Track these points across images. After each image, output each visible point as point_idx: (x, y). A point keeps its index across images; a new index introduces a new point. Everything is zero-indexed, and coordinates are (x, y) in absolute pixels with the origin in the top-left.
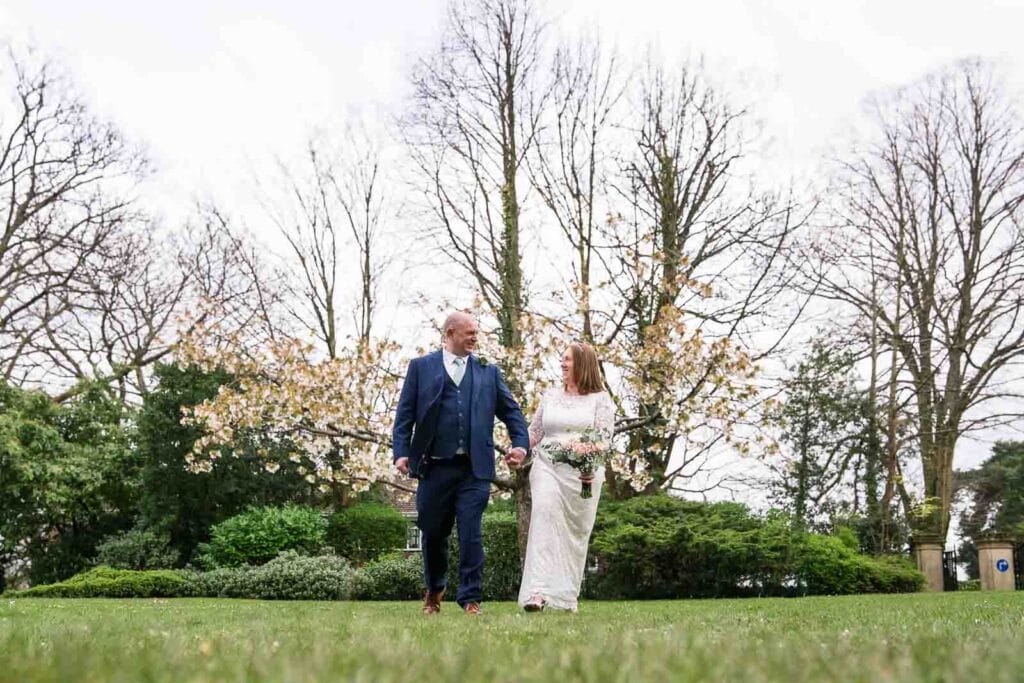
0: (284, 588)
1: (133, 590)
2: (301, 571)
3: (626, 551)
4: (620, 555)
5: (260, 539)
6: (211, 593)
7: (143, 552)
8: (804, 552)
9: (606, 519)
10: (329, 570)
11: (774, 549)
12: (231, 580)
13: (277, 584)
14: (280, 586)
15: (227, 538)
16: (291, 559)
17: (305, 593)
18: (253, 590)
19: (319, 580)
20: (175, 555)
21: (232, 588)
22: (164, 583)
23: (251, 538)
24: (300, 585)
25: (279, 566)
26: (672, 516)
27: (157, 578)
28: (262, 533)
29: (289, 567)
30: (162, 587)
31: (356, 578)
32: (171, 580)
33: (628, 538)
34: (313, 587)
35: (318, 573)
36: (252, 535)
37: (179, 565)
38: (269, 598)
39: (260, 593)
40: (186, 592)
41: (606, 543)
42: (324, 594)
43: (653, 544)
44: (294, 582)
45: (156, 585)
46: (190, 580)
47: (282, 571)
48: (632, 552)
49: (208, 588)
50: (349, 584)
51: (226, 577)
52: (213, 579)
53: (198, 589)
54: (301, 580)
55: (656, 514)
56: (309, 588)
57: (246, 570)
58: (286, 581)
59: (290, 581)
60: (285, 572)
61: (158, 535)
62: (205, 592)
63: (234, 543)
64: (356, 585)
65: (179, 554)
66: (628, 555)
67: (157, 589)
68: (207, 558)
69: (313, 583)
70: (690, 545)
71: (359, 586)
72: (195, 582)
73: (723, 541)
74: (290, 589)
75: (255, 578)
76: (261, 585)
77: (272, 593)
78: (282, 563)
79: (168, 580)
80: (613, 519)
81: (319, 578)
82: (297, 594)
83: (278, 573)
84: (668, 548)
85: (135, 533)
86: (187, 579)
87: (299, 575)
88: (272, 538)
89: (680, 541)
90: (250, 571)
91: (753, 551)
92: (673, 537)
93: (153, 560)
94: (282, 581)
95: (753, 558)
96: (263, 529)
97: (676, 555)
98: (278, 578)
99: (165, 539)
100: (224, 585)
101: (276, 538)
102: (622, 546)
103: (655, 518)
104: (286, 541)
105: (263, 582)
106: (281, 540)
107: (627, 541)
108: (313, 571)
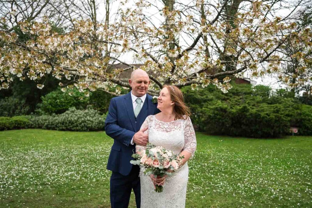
0: (69, 126)
1: (5, 126)
2: (76, 119)
3: (217, 114)
4: (215, 116)
5: (61, 102)
6: (40, 127)
7: (14, 107)
8: (300, 114)
9: (209, 97)
10: (88, 118)
11: (288, 115)
12: (47, 121)
13: (66, 124)
14: (67, 125)
15: (47, 102)
16: (73, 112)
17: (77, 128)
18: (56, 126)
19: (84, 122)
20: (27, 108)
21: (48, 125)
22: (19, 123)
23: (58, 102)
24: (75, 124)
25: (67, 115)
26: (239, 96)
27: (16, 121)
28: (62, 100)
29: (71, 117)
30: (19, 124)
31: (100, 121)
32: (23, 121)
33: (218, 109)
34: (81, 125)
35: (83, 119)
36: (58, 101)
37: (28, 113)
38: (63, 130)
39: (59, 128)
40: (29, 126)
41: (208, 109)
42: (86, 128)
43: (230, 112)
44: (73, 123)
45: (16, 124)
46: (31, 121)
47: (68, 118)
48: (220, 115)
49: (39, 124)
50: (97, 123)
51: (46, 120)
52: (41, 120)
53: (34, 125)
54: (76, 122)
55: (231, 94)
56: (79, 126)
57: (54, 117)
58: (70, 122)
59: (71, 122)
60: (69, 119)
61: (21, 100)
62: (37, 126)
63: (50, 104)
64: (100, 124)
65: (29, 108)
66: (218, 117)
67: (16, 125)
68: (40, 110)
69: (81, 124)
70: (248, 114)
71: (101, 125)
72: (33, 122)
73: (263, 111)
74: (71, 126)
75: (57, 121)
76: (59, 124)
77: (64, 128)
78: (68, 114)
79: (21, 121)
80: (212, 97)
81: (83, 122)
82: (74, 128)
83: (66, 119)
84: (237, 114)
85: (11, 99)
86: (30, 120)
87: (75, 120)
88: (66, 102)
89: (243, 112)
90: (56, 118)
91: (278, 117)
92: (240, 110)
93: (17, 111)
94: (68, 122)
95: (278, 121)
96: (63, 98)
97: (241, 118)
98: (66, 121)
99: (23, 101)
100: (44, 123)
101: (68, 101)
102: (216, 112)
103: (231, 96)
104: (72, 102)
105: (60, 123)
106: (70, 102)
107: (217, 110)
108: (81, 118)
